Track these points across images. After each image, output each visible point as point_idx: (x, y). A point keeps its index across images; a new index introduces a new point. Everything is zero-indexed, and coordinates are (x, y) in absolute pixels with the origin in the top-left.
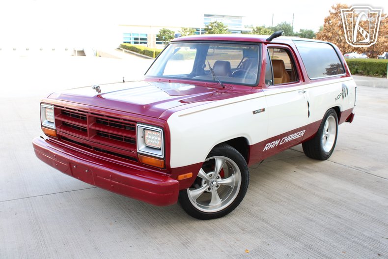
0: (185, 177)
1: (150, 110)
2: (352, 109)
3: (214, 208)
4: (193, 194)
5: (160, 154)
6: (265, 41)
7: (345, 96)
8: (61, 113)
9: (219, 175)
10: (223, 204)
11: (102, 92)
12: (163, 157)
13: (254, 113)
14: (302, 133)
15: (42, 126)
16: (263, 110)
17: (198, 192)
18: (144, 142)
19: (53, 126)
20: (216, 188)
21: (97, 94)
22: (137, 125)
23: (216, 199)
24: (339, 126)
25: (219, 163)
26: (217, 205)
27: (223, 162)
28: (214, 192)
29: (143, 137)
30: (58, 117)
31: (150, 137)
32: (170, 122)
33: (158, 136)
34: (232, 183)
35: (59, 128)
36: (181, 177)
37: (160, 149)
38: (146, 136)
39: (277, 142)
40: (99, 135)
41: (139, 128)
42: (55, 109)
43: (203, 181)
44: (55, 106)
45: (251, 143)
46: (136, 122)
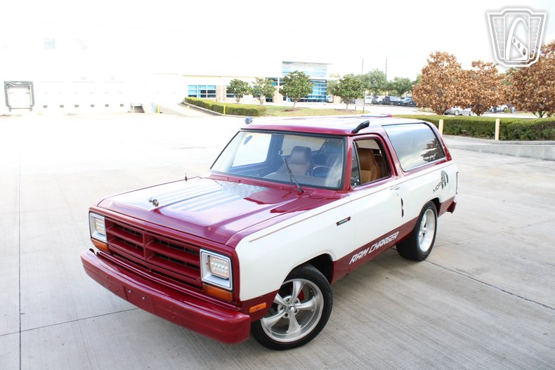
0: (257, 308)
1: (216, 232)
2: (453, 198)
3: (292, 336)
4: (268, 322)
5: (228, 285)
6: (350, 133)
7: (445, 185)
8: (114, 226)
9: (298, 299)
10: (303, 331)
11: (160, 206)
12: (231, 289)
13: (338, 224)
14: (394, 236)
15: (92, 237)
16: (349, 219)
17: (274, 319)
18: (210, 269)
19: (104, 239)
20: (295, 314)
21: (154, 207)
22: (201, 250)
23: (294, 325)
24: (438, 219)
25: (297, 285)
26: (296, 332)
27: (303, 283)
28: (292, 318)
29: (208, 264)
30: (110, 229)
31: (216, 264)
32: (239, 249)
33: (225, 265)
34: (313, 307)
35: (111, 242)
36: (253, 309)
37: (228, 279)
38: (212, 263)
39: (365, 252)
40: (157, 256)
41: (204, 254)
42: (106, 221)
43: (279, 307)
44: (106, 217)
45: (334, 259)
46: (200, 247)
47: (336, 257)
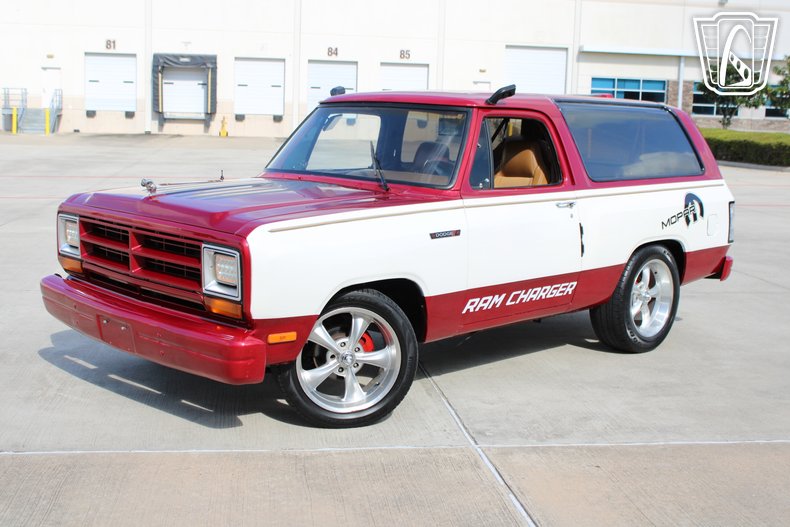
0: (281, 338)
2: (723, 249)
3: (348, 406)
5: (236, 295)
7: (695, 219)
8: (92, 229)
9: (359, 346)
10: (369, 400)
11: (158, 193)
12: (239, 299)
13: (433, 236)
14: (569, 288)
15: (59, 254)
16: (457, 233)
17: (321, 373)
18: (215, 275)
19: (77, 253)
20: (355, 370)
21: (147, 194)
22: (204, 245)
23: (352, 390)
24: (682, 288)
25: (360, 323)
26: (357, 401)
28: (349, 376)
29: (214, 267)
30: (85, 236)
31: (223, 266)
34: (385, 361)
35: (87, 256)
36: (274, 338)
37: (235, 287)
38: (219, 266)
39: (498, 300)
40: (147, 265)
41: (207, 251)
42: (80, 221)
43: (329, 354)
44: (81, 216)
45: (427, 293)
46: (202, 241)
47: (429, 290)
